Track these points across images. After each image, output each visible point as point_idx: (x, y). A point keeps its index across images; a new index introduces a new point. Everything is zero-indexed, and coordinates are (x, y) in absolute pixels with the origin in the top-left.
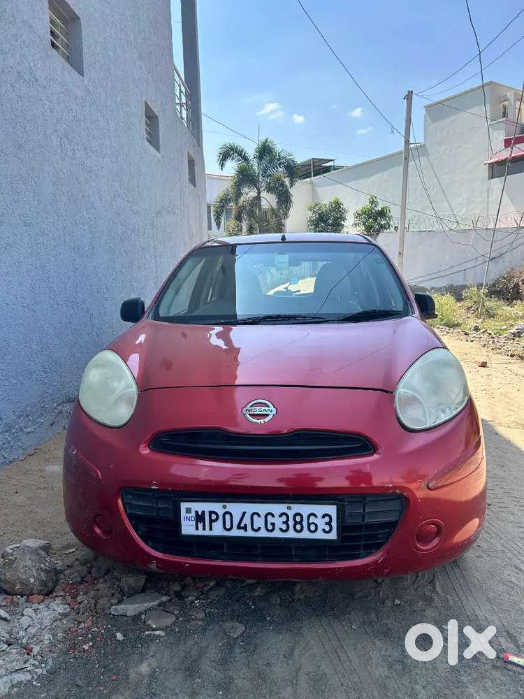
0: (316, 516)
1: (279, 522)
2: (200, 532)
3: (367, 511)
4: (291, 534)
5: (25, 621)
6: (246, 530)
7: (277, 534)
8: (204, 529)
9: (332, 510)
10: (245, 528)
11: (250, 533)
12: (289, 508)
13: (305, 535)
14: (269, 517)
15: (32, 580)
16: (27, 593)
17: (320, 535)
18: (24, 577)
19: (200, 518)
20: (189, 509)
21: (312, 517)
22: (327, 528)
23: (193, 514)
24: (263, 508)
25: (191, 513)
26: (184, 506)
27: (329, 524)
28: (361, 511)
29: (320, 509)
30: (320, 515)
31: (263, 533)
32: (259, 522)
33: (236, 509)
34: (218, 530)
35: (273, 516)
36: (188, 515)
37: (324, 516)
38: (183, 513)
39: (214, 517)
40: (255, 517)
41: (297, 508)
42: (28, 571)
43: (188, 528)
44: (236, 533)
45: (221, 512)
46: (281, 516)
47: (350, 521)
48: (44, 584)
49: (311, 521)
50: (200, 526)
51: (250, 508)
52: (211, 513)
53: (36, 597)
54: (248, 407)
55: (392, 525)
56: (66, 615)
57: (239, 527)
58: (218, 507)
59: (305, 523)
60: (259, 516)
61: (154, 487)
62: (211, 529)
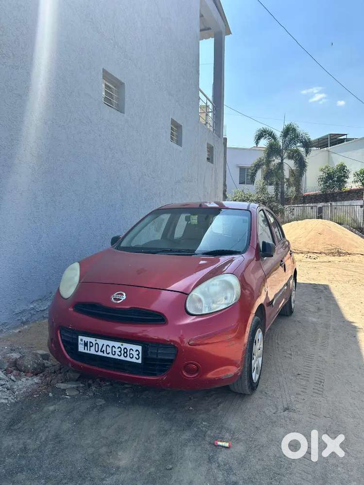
1: (117, 351)
2: (86, 351)
3: (159, 352)
4: (122, 358)
5: (20, 382)
6: (104, 353)
7: (116, 357)
8: (87, 350)
9: (140, 348)
10: (103, 352)
11: (105, 355)
12: (122, 345)
13: (128, 359)
15: (29, 366)
16: (26, 372)
17: (134, 360)
18: (26, 364)
19: (86, 344)
20: (82, 339)
21: (131, 351)
22: (137, 357)
24: (111, 343)
25: (82, 341)
26: (80, 337)
28: (156, 351)
29: (134, 347)
30: (134, 350)
31: (110, 356)
32: (109, 350)
33: (101, 342)
34: (92, 351)
35: (115, 348)
37: (136, 351)
38: (79, 341)
39: (91, 345)
41: (126, 345)
42: (29, 362)
43: (81, 348)
44: (100, 353)
45: (94, 343)
46: (118, 348)
47: (150, 356)
48: (35, 369)
49: (131, 353)
50: (86, 348)
51: (106, 342)
52: (90, 342)
53: (29, 374)
54: (115, 295)
55: (172, 361)
56: (37, 383)
57: (101, 351)
58: (93, 340)
59: (128, 353)
60: (109, 347)
61: (70, 327)
62: (90, 350)
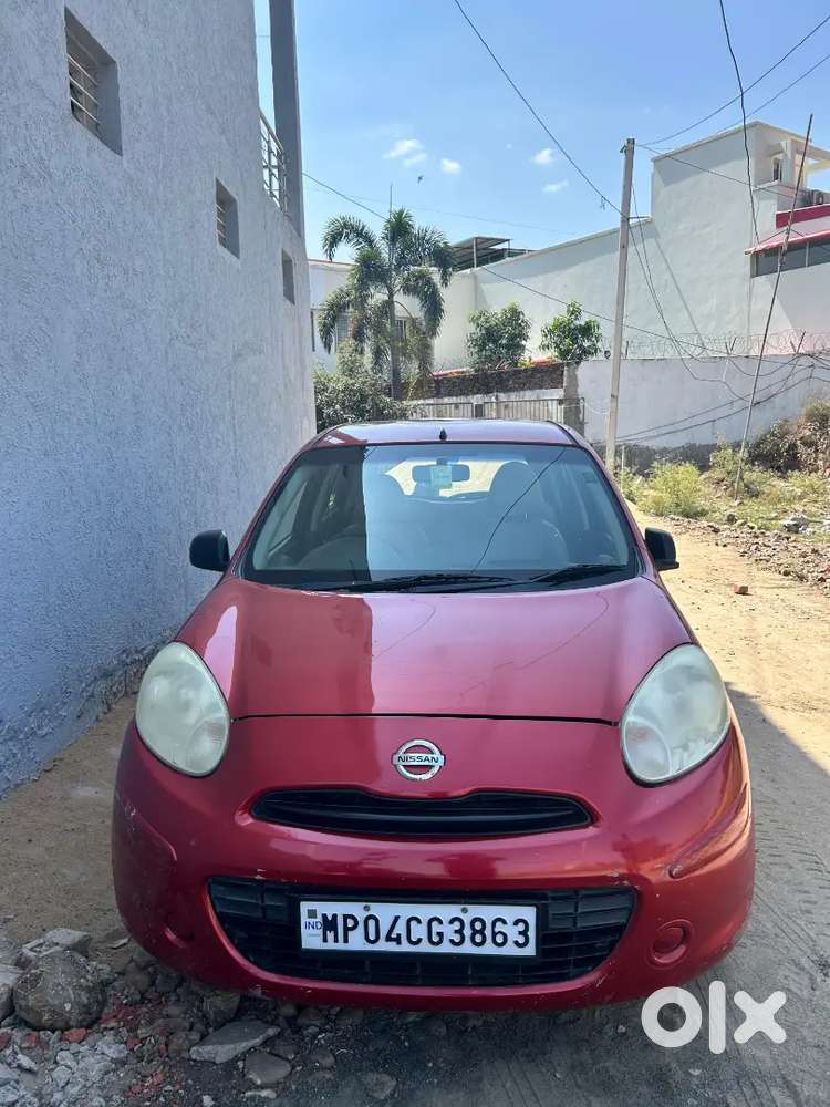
0: (504, 922)
1: (449, 931)
2: (331, 945)
3: (580, 910)
4: (468, 948)
5: (61, 1074)
6: (399, 943)
7: (446, 948)
8: (336, 941)
9: (529, 913)
10: (398, 940)
11: (405, 947)
12: (465, 911)
13: (489, 949)
14: (434, 924)
15: (68, 1007)
16: (62, 1027)
17: (510, 950)
18: (56, 1002)
19: (329, 924)
20: (312, 913)
21: (498, 924)
22: (521, 940)
23: (319, 919)
24: (424, 911)
25: (315, 917)
26: (305, 907)
27: (524, 933)
28: (571, 911)
29: (510, 912)
30: (510, 921)
31: (425, 947)
32: (419, 931)
33: (385, 912)
34: (357, 942)
35: (440, 922)
36: (312, 920)
37: (516, 923)
38: (304, 918)
39: (350, 923)
40: (413, 923)
41: (475, 911)
42: (62, 991)
43: (311, 939)
44: (383, 946)
45: (361, 915)
46: (452, 922)
47: (555, 926)
48: (86, 1009)
49: (496, 930)
50: (330, 935)
51: (406, 910)
52: (346, 917)
53: (75, 1033)
54: (401, 753)
55: (618, 930)
56: (122, 1063)
57: (389, 938)
58: (356, 909)
59: (488, 933)
60: (419, 921)
61: (258, 877)
62: (346, 941)
